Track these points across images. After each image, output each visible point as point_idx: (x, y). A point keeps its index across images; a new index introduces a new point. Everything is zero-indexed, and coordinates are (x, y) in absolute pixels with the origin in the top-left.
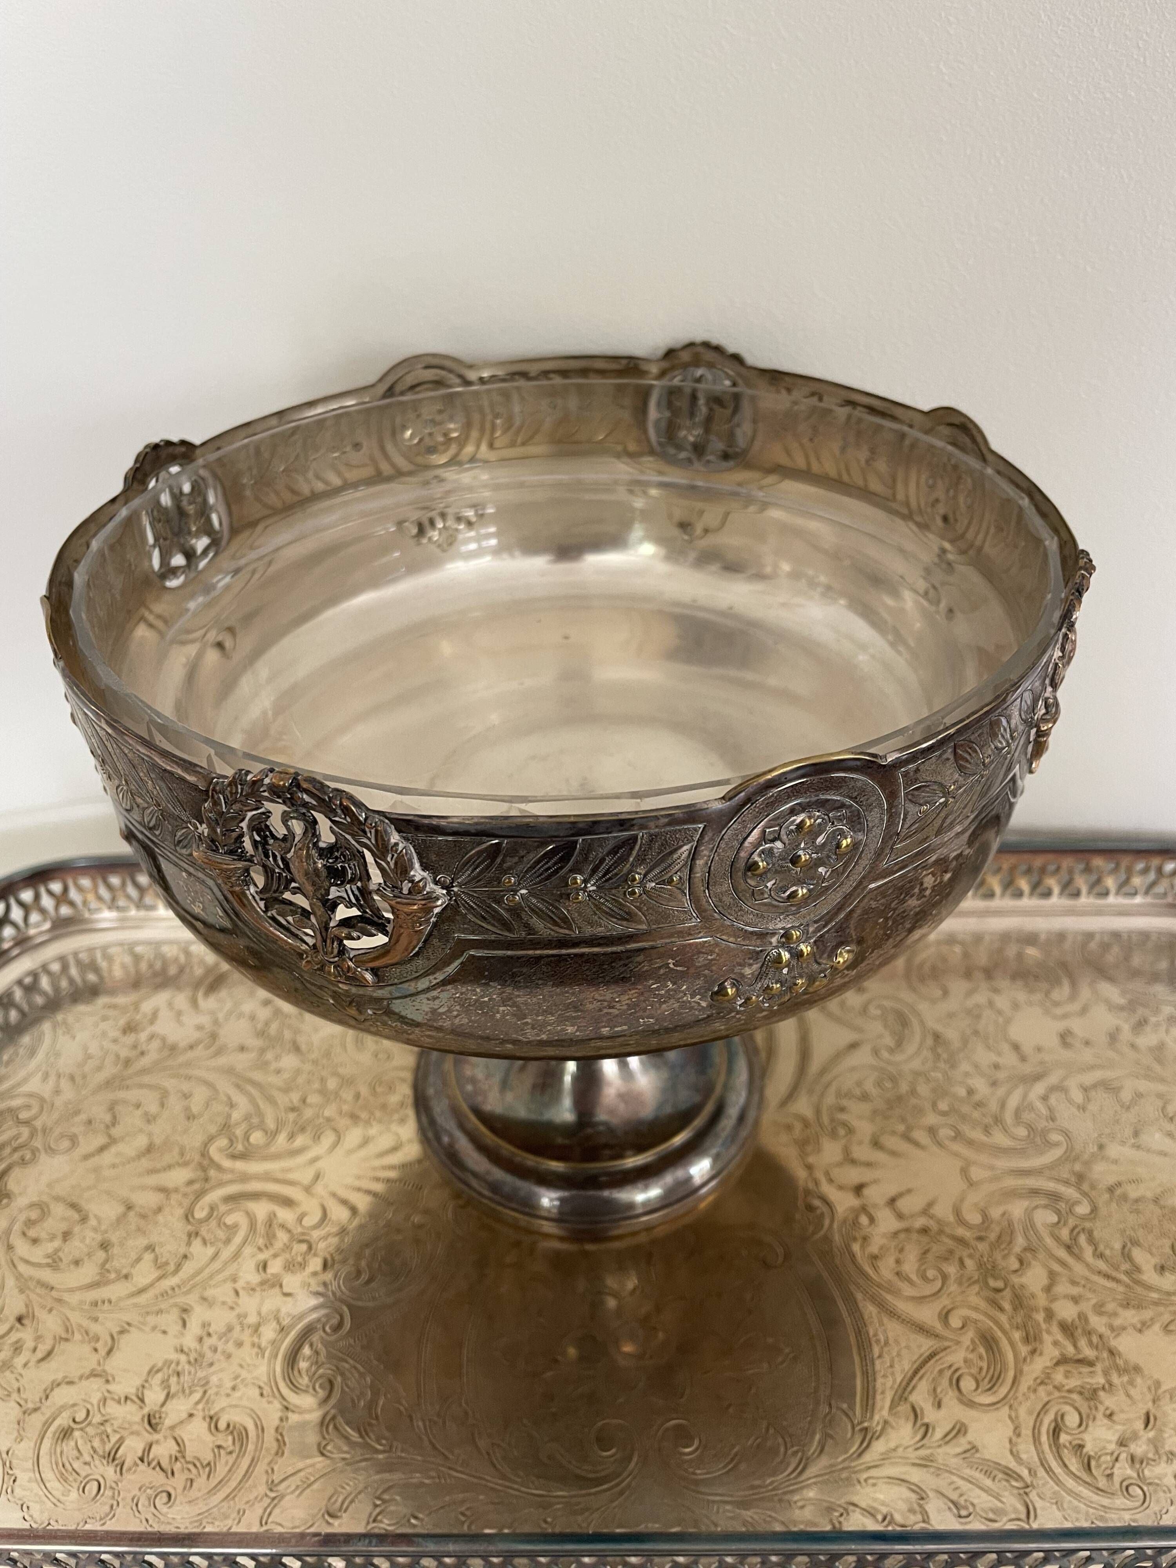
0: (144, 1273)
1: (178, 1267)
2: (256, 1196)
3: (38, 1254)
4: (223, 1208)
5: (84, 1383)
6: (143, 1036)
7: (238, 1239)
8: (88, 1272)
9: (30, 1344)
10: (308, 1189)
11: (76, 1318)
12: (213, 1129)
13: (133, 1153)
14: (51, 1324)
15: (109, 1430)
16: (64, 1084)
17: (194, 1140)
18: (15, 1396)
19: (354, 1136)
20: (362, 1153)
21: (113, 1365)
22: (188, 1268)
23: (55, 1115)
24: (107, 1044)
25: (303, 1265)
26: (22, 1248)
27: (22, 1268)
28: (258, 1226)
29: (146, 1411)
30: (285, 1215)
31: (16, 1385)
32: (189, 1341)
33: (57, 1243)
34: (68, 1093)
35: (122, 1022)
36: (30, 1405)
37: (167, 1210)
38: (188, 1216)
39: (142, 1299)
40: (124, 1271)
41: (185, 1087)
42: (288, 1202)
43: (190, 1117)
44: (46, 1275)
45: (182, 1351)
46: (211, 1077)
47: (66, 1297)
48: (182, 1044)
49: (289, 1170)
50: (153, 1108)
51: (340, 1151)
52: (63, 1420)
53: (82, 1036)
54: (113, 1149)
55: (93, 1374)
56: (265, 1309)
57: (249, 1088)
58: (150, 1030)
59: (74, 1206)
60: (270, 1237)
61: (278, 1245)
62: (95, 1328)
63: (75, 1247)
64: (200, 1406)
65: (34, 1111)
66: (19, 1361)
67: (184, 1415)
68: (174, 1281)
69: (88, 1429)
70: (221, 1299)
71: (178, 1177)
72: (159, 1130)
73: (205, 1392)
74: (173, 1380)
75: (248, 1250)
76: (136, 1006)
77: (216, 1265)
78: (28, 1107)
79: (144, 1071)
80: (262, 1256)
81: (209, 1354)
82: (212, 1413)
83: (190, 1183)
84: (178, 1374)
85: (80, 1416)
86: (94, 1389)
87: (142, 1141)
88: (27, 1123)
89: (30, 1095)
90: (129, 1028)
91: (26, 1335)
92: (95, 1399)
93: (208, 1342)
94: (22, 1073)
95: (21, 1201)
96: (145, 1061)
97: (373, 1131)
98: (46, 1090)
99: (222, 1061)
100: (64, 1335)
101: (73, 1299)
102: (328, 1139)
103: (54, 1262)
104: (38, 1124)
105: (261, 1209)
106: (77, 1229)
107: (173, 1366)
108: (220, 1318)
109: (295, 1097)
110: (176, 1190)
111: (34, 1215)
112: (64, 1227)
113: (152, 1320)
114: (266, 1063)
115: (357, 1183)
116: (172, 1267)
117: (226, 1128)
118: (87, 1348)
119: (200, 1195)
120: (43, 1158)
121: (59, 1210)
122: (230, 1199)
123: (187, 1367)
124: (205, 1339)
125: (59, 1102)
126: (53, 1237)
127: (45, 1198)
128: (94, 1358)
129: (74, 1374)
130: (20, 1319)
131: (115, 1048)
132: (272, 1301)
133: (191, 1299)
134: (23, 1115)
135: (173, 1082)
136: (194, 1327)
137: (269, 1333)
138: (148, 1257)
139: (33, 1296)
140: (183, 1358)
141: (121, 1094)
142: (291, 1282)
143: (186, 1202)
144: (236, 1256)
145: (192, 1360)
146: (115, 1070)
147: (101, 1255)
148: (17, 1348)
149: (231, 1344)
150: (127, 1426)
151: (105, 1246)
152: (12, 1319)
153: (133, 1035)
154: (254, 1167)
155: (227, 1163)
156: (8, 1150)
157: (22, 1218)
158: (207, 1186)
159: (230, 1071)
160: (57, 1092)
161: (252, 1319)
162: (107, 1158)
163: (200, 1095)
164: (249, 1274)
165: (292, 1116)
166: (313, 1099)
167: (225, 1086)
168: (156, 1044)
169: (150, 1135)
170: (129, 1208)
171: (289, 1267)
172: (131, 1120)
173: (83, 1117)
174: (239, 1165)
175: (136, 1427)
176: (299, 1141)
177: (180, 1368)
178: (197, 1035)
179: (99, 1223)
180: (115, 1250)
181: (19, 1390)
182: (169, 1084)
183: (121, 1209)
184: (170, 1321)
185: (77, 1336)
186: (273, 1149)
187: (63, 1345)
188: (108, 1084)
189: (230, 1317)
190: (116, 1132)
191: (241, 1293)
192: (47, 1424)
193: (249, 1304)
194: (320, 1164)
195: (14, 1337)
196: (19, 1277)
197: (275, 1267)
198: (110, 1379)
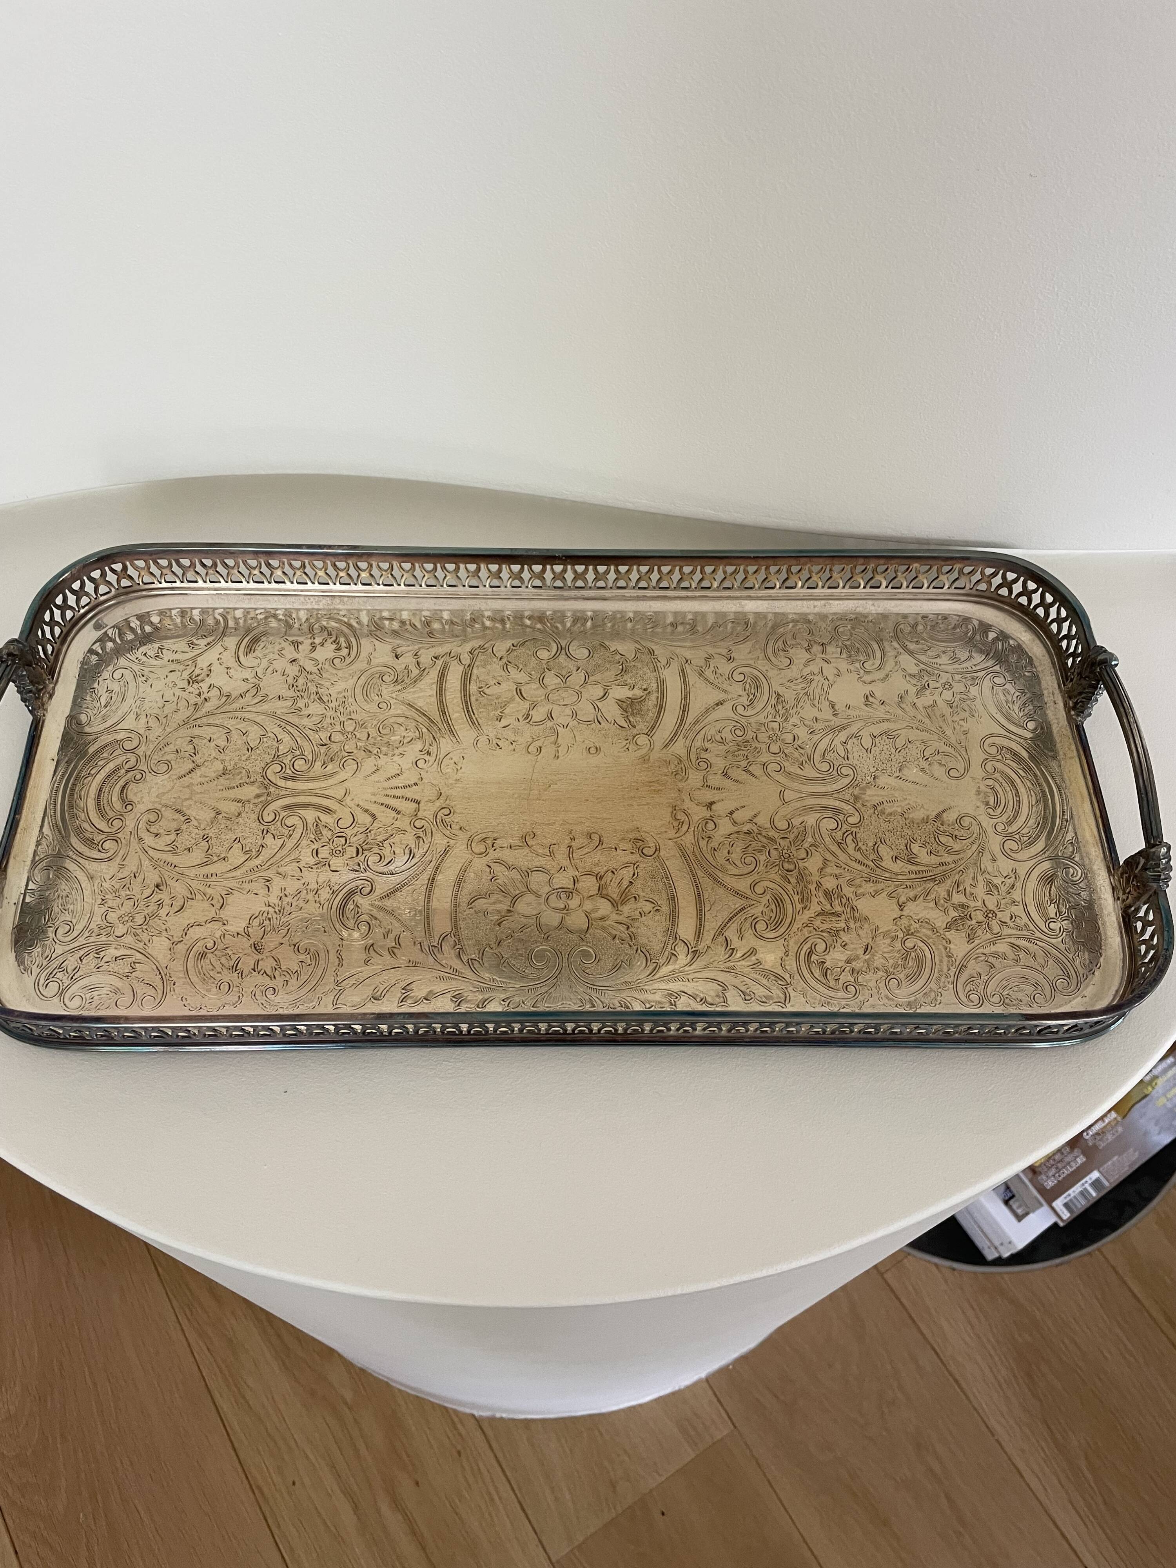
0: (236, 856)
1: (259, 853)
2: (305, 806)
3: (160, 843)
4: (283, 814)
5: (208, 925)
6: (204, 686)
7: (297, 835)
8: (197, 856)
9: (167, 901)
10: (340, 802)
11: (195, 884)
12: (268, 759)
13: (213, 775)
14: (180, 889)
15: (230, 953)
16: (153, 723)
17: (256, 767)
18: (164, 933)
19: (369, 764)
20: (375, 777)
21: (224, 914)
22: (266, 854)
23: (152, 747)
24: (178, 693)
25: (343, 852)
26: (149, 840)
27: (150, 852)
28: (310, 826)
29: (252, 942)
30: (326, 818)
31: (164, 927)
32: (274, 900)
33: (173, 837)
34: (157, 730)
35: (186, 675)
36: (176, 939)
37: (244, 815)
38: (260, 819)
39: (237, 873)
40: (222, 856)
41: (242, 726)
42: (328, 810)
43: (250, 749)
44: (169, 858)
45: (269, 906)
46: (259, 719)
47: (186, 872)
48: (235, 694)
49: (325, 788)
50: (222, 743)
51: (360, 775)
52: (199, 948)
53: (159, 685)
54: (199, 772)
55: (214, 920)
56: (320, 881)
57: (288, 727)
58: (208, 681)
59: (179, 811)
60: (318, 834)
61: (325, 839)
62: (209, 891)
63: (185, 840)
64: (287, 938)
65: (135, 743)
66: (163, 912)
67: (277, 943)
68: (257, 862)
69: (216, 952)
70: (291, 873)
71: (250, 791)
72: (231, 759)
73: (289, 930)
74: (267, 923)
75: (304, 842)
76: (194, 660)
77: (284, 852)
78: (129, 739)
79: (209, 714)
80: (315, 846)
81: (288, 908)
82: (294, 942)
83: (258, 796)
84: (269, 919)
85: (210, 945)
86: (217, 930)
87: (218, 766)
88: (132, 751)
89: (130, 731)
90: (193, 680)
91: (164, 896)
92: (218, 934)
93: (286, 900)
94: (120, 713)
95: (141, 808)
96: (208, 706)
97: (381, 762)
98: (141, 727)
99: (265, 707)
100: (190, 896)
101: (193, 872)
102: (351, 766)
103: (173, 849)
104: (140, 751)
105: (310, 815)
106: (184, 827)
107: (265, 914)
108: (292, 886)
109: (324, 736)
110: (249, 801)
111: (153, 817)
112: (174, 825)
113: (247, 886)
114: (300, 710)
115: (374, 799)
116: (254, 853)
117: (277, 757)
118: (206, 905)
119: (266, 804)
120: (149, 777)
121: (168, 814)
122: (286, 807)
123: (275, 916)
124: (284, 897)
125: (152, 736)
126: (168, 833)
127: (159, 807)
128: (213, 909)
129: (202, 920)
130: (157, 886)
131: (184, 695)
132: (325, 875)
133: (270, 874)
134: (128, 745)
135: (233, 722)
136: (275, 891)
137: (325, 894)
138: (237, 846)
139: (163, 871)
140: (271, 910)
141: (197, 731)
142: (336, 862)
143: (257, 810)
144: (297, 845)
145: (277, 911)
146: (189, 713)
147: (204, 843)
148: (160, 904)
149: (301, 901)
150: (241, 951)
151: (205, 838)
152: (152, 887)
153: (196, 685)
154: (300, 786)
155: (281, 783)
156: (123, 771)
157: (144, 819)
158: (269, 798)
159: (274, 715)
160: (149, 729)
161: (313, 886)
162: (196, 777)
163: (254, 733)
164: (307, 858)
165: (323, 749)
166: (337, 737)
167: (272, 727)
168: (215, 692)
169: (223, 761)
170: (218, 813)
171: (333, 853)
172: (207, 751)
173: (171, 748)
174: (290, 784)
175: (246, 951)
176: (330, 767)
177: (270, 916)
178: (245, 687)
179: (199, 824)
180: (213, 841)
181: (166, 930)
182: (230, 723)
183: (213, 814)
184: (259, 887)
185: (198, 897)
186: (311, 774)
187: (190, 902)
188: (185, 723)
189: (298, 885)
190: (198, 759)
191: (302, 869)
192: (189, 950)
193: (310, 877)
194: (346, 784)
195: (156, 897)
196: (151, 859)
197: (324, 853)
198: (226, 923)
